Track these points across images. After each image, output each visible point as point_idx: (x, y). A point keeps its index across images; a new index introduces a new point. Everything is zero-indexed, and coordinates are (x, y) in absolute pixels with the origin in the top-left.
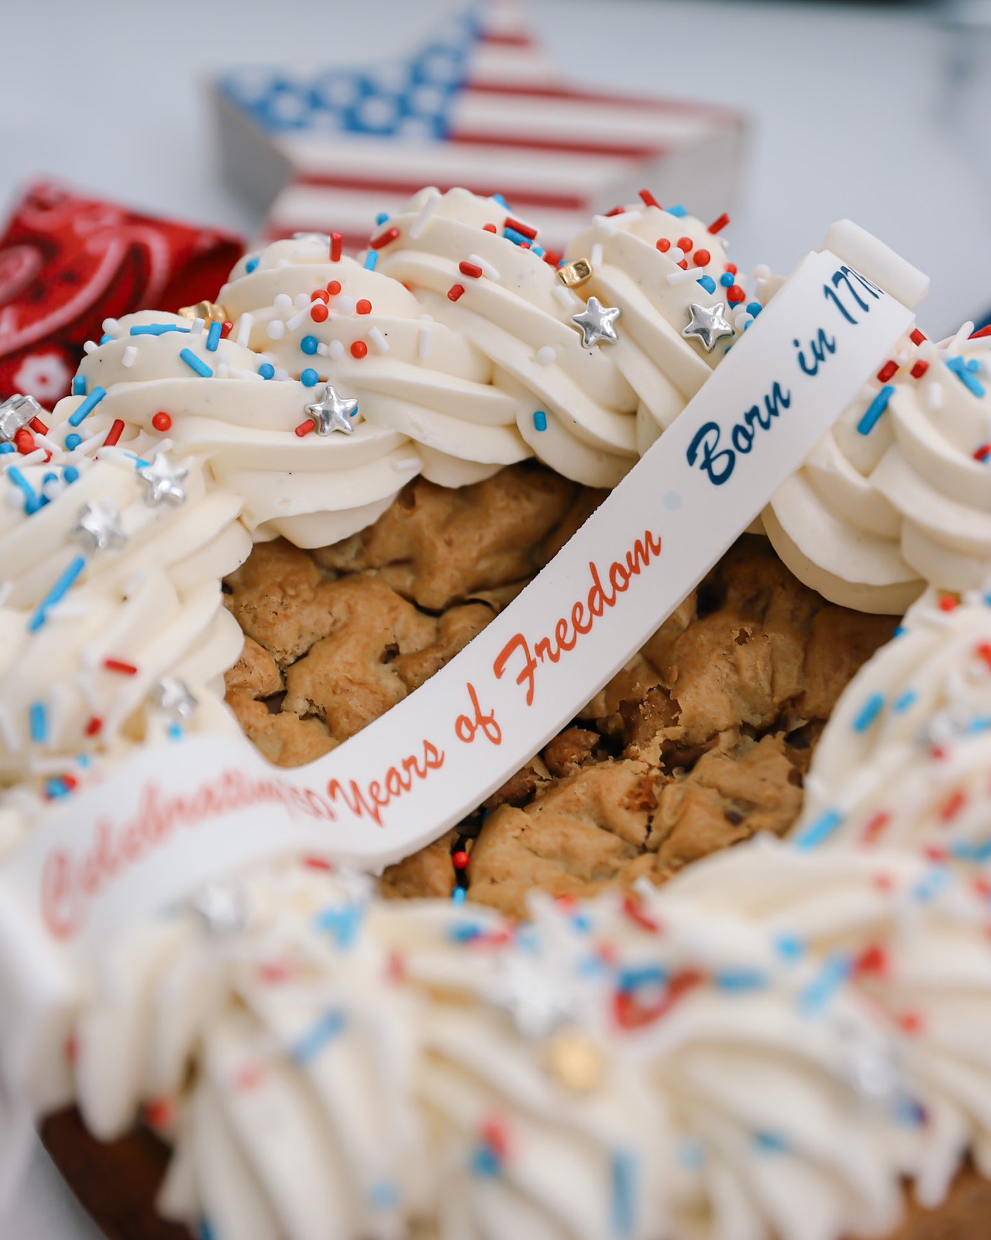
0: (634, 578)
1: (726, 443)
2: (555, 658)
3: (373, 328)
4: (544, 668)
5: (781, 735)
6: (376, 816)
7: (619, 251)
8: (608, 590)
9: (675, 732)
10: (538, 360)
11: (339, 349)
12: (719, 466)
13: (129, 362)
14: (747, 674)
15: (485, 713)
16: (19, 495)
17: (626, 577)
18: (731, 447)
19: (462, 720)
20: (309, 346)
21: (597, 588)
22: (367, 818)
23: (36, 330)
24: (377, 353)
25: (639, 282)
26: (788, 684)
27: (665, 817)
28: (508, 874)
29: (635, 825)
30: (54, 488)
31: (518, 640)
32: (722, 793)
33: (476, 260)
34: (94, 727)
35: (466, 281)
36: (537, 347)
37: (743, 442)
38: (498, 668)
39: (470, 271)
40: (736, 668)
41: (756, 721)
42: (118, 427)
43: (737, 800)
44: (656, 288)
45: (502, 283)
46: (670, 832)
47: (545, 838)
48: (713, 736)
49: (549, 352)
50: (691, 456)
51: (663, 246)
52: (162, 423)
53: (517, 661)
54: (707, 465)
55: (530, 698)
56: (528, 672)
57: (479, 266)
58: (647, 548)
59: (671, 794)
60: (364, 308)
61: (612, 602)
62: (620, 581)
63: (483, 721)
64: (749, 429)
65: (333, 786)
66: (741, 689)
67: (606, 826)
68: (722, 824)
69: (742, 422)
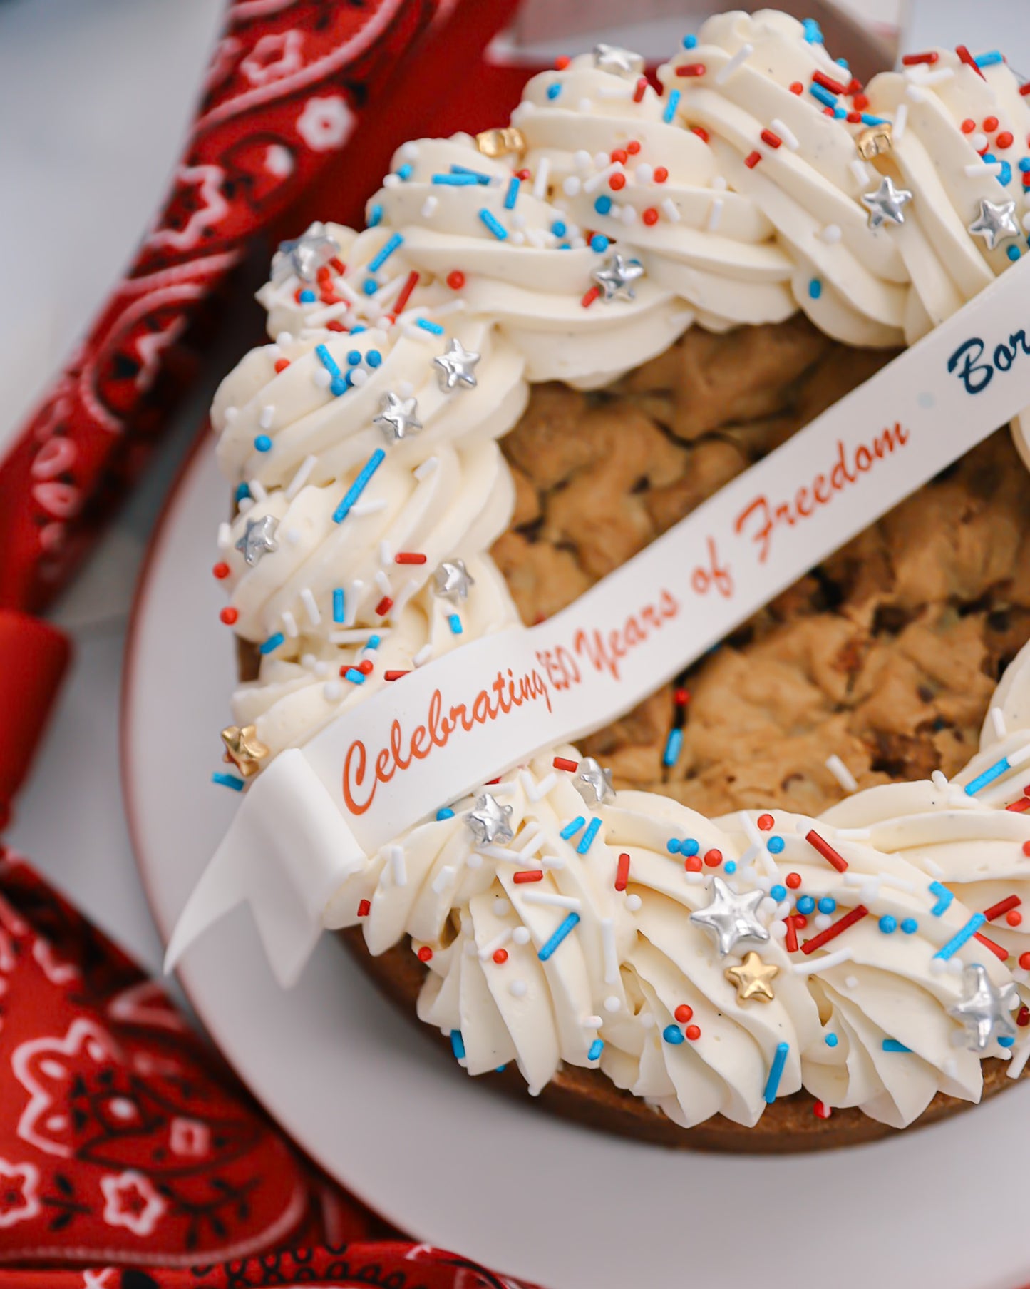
0: (877, 463)
1: (987, 358)
2: (792, 522)
3: (667, 197)
4: (781, 531)
5: (983, 616)
6: (614, 668)
7: (921, 119)
8: (850, 467)
9: (888, 599)
10: (822, 238)
11: (631, 215)
12: (976, 378)
13: (428, 213)
14: (964, 553)
15: (721, 564)
16: (326, 376)
17: (869, 458)
18: (992, 364)
19: (700, 573)
20: (603, 205)
21: (841, 466)
22: (606, 670)
23: (321, 66)
24: (668, 220)
25: (937, 164)
26: (1000, 567)
27: (866, 681)
28: (720, 721)
29: (838, 685)
30: (358, 374)
31: (761, 502)
32: (920, 667)
33: (780, 127)
34: (384, 606)
35: (764, 149)
36: (825, 224)
37: (1003, 361)
38: (739, 524)
39: (771, 140)
40: (956, 546)
41: (965, 595)
42: (414, 280)
43: (932, 677)
44: (952, 176)
45: (800, 153)
46: (866, 698)
47: (757, 688)
48: (922, 608)
49: (835, 231)
50: (952, 364)
51: (968, 127)
52: (456, 281)
53: (756, 521)
54: (965, 375)
55: (763, 556)
56: (765, 533)
57: (779, 136)
58: (894, 438)
59: (874, 659)
60: (661, 176)
61: (852, 479)
62: (864, 461)
63: (719, 574)
64: (1012, 350)
65: (580, 637)
66: (955, 567)
67: (813, 680)
68: (914, 701)
69: (1007, 343)
